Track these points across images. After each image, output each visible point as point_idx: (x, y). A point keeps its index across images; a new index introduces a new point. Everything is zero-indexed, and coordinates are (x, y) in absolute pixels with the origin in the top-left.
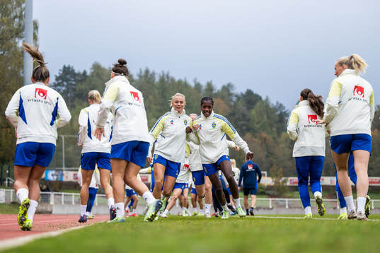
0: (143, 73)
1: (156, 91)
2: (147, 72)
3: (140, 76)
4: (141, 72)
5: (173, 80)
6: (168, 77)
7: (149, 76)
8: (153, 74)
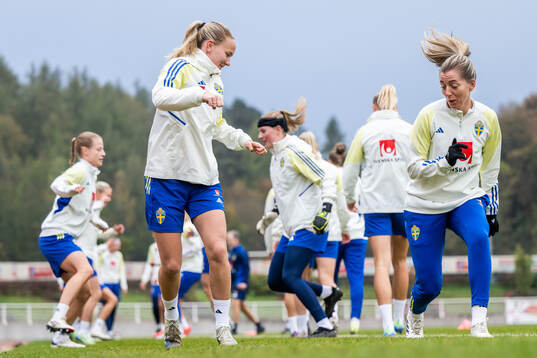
0: (38, 72)
1: (64, 106)
2: (45, 69)
3: (32, 78)
4: (33, 71)
5: (94, 84)
6: (85, 78)
7: (49, 77)
8: (57, 74)
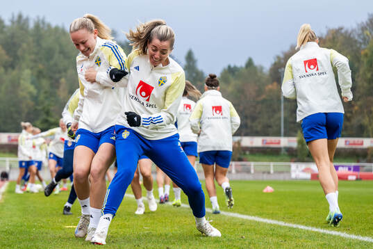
0: (16, 18)
1: (31, 39)
2: (20, 17)
3: (12, 22)
4: (13, 17)
5: (49, 26)
6: (43, 23)
7: (22, 22)
8: (27, 19)
